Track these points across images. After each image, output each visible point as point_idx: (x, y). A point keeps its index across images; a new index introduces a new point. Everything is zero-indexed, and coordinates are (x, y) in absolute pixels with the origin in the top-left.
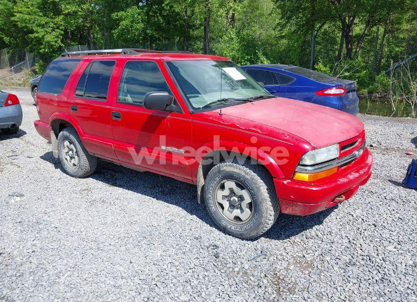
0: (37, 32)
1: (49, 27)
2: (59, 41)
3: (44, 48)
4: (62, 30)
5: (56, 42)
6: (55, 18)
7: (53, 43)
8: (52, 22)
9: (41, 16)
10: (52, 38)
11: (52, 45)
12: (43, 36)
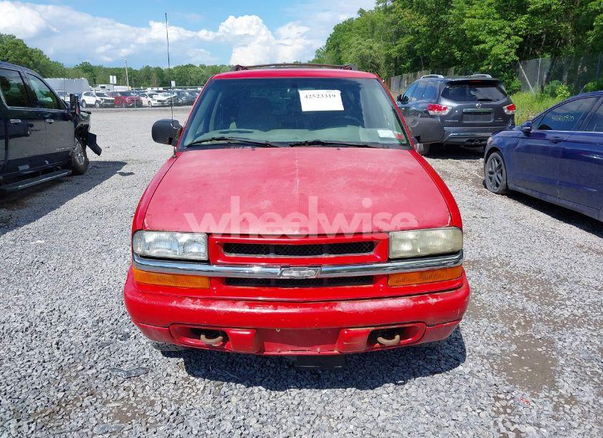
0: (483, 42)
1: (504, 33)
2: (512, 54)
3: (489, 64)
4: (521, 36)
5: (506, 54)
6: (516, 20)
7: (502, 57)
8: (510, 26)
9: (497, 19)
10: (501, 48)
11: (500, 59)
12: (491, 48)
